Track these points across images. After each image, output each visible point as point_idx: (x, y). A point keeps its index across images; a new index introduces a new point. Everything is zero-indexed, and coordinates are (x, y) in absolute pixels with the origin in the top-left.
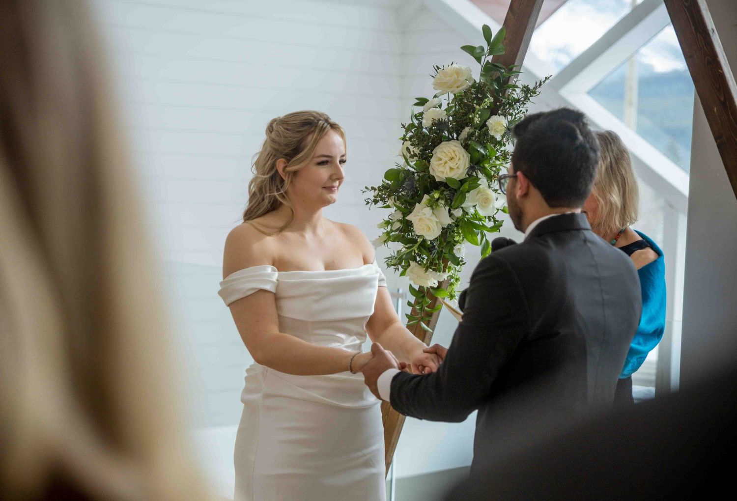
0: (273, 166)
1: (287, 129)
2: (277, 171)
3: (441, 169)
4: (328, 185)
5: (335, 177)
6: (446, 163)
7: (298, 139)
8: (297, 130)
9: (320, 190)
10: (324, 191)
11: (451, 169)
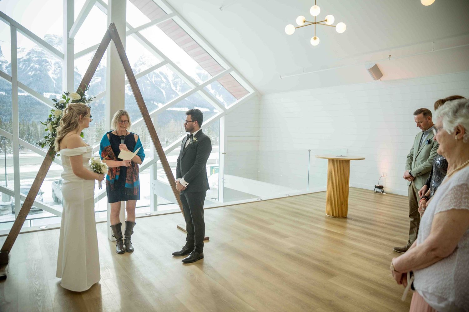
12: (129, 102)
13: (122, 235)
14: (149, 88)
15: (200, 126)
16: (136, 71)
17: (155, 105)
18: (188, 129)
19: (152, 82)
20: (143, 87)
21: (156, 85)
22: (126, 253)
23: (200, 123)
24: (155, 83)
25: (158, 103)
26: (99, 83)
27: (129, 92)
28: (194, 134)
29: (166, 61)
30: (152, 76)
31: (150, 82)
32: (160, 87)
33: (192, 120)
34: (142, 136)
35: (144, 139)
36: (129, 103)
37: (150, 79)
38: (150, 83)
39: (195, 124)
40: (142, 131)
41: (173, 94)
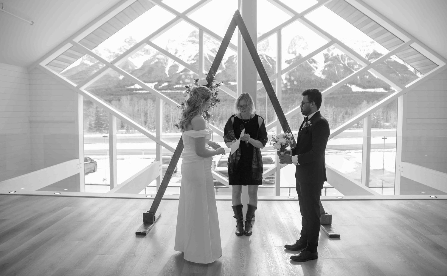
12: (323, 85)
13: (243, 217)
14: (342, 70)
15: (318, 108)
16: (329, 55)
17: (348, 87)
18: (304, 111)
19: (344, 65)
20: (336, 70)
21: (349, 68)
22: (244, 236)
23: (319, 105)
24: (348, 66)
25: (351, 85)
26: (296, 70)
27: (323, 75)
28: (310, 117)
29: (333, 41)
30: (345, 58)
31: (343, 64)
32: (354, 69)
33: (309, 101)
34: (333, 118)
35: (335, 121)
36: (323, 87)
37: (343, 62)
38: (342, 66)
39: (313, 105)
40: (333, 113)
41: (367, 75)
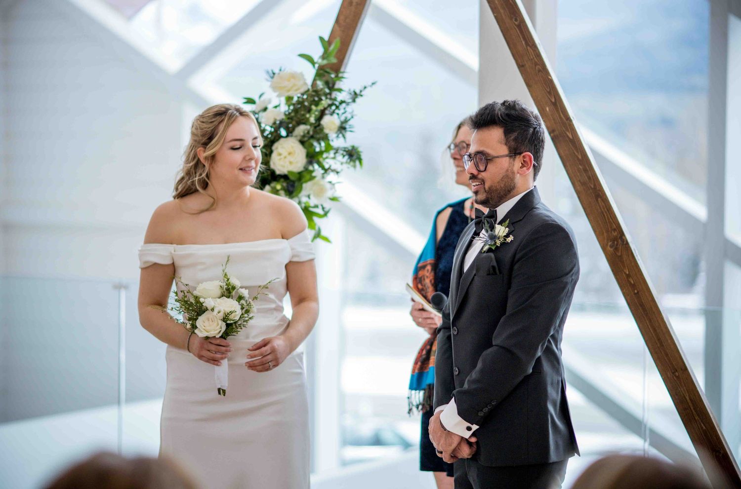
0: (195, 156)
1: (203, 122)
2: (199, 160)
3: (281, 163)
4: (243, 166)
5: (248, 158)
6: (285, 157)
7: (212, 128)
8: (210, 121)
9: (237, 172)
10: (241, 173)
11: (291, 163)
28: (503, 209)
39: (523, 167)
